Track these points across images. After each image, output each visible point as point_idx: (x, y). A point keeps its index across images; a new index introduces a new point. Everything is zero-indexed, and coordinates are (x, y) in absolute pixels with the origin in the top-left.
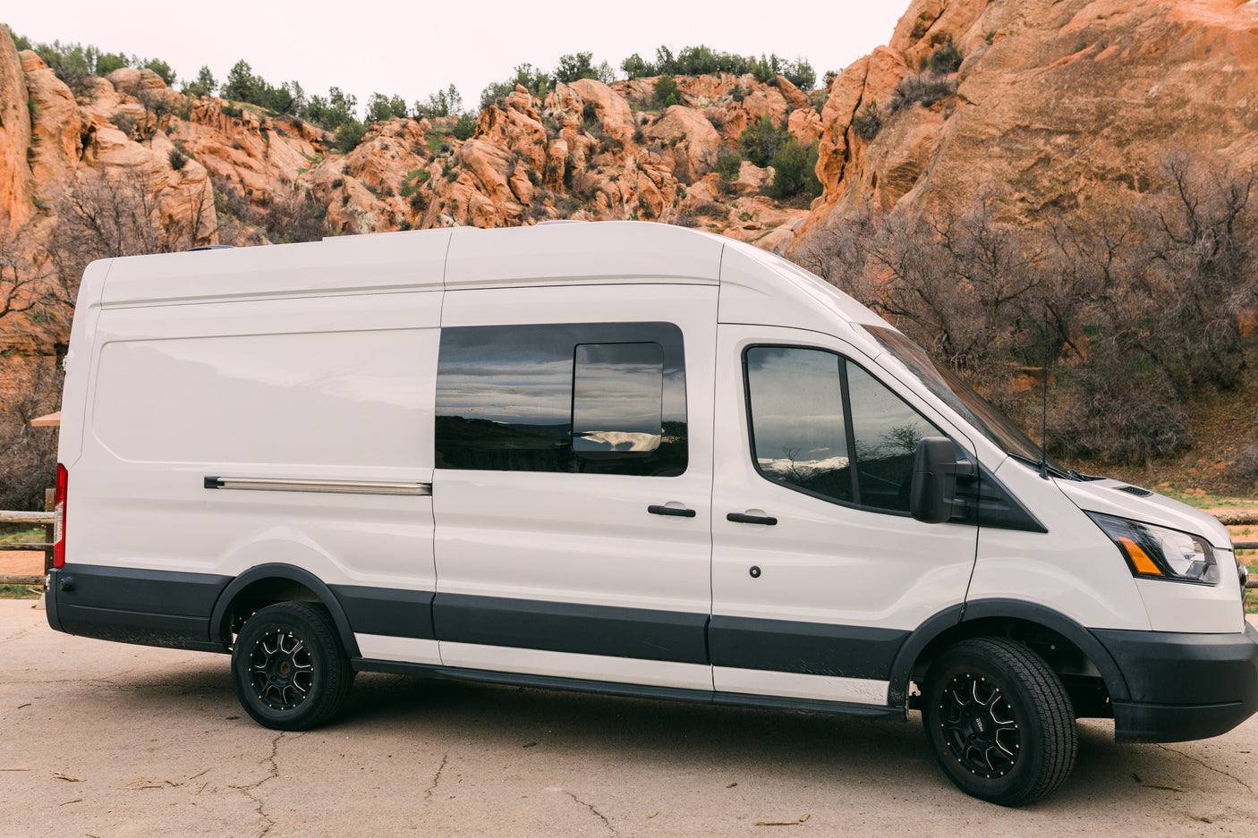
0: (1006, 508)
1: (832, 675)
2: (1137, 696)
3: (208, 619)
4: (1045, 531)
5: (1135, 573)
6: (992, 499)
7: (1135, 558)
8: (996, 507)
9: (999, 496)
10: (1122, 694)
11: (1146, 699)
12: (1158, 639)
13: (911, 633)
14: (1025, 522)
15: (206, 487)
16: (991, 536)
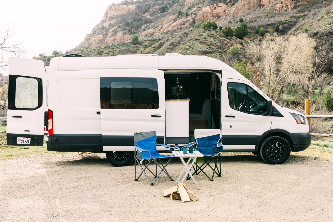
0: (277, 113)
1: (245, 145)
2: (297, 144)
3: (99, 144)
4: (283, 116)
5: (298, 123)
6: (275, 111)
7: (297, 121)
8: (276, 112)
9: (276, 111)
10: (295, 144)
11: (299, 144)
12: (301, 134)
13: (260, 136)
14: (280, 115)
15: (97, 114)
16: (274, 118)
